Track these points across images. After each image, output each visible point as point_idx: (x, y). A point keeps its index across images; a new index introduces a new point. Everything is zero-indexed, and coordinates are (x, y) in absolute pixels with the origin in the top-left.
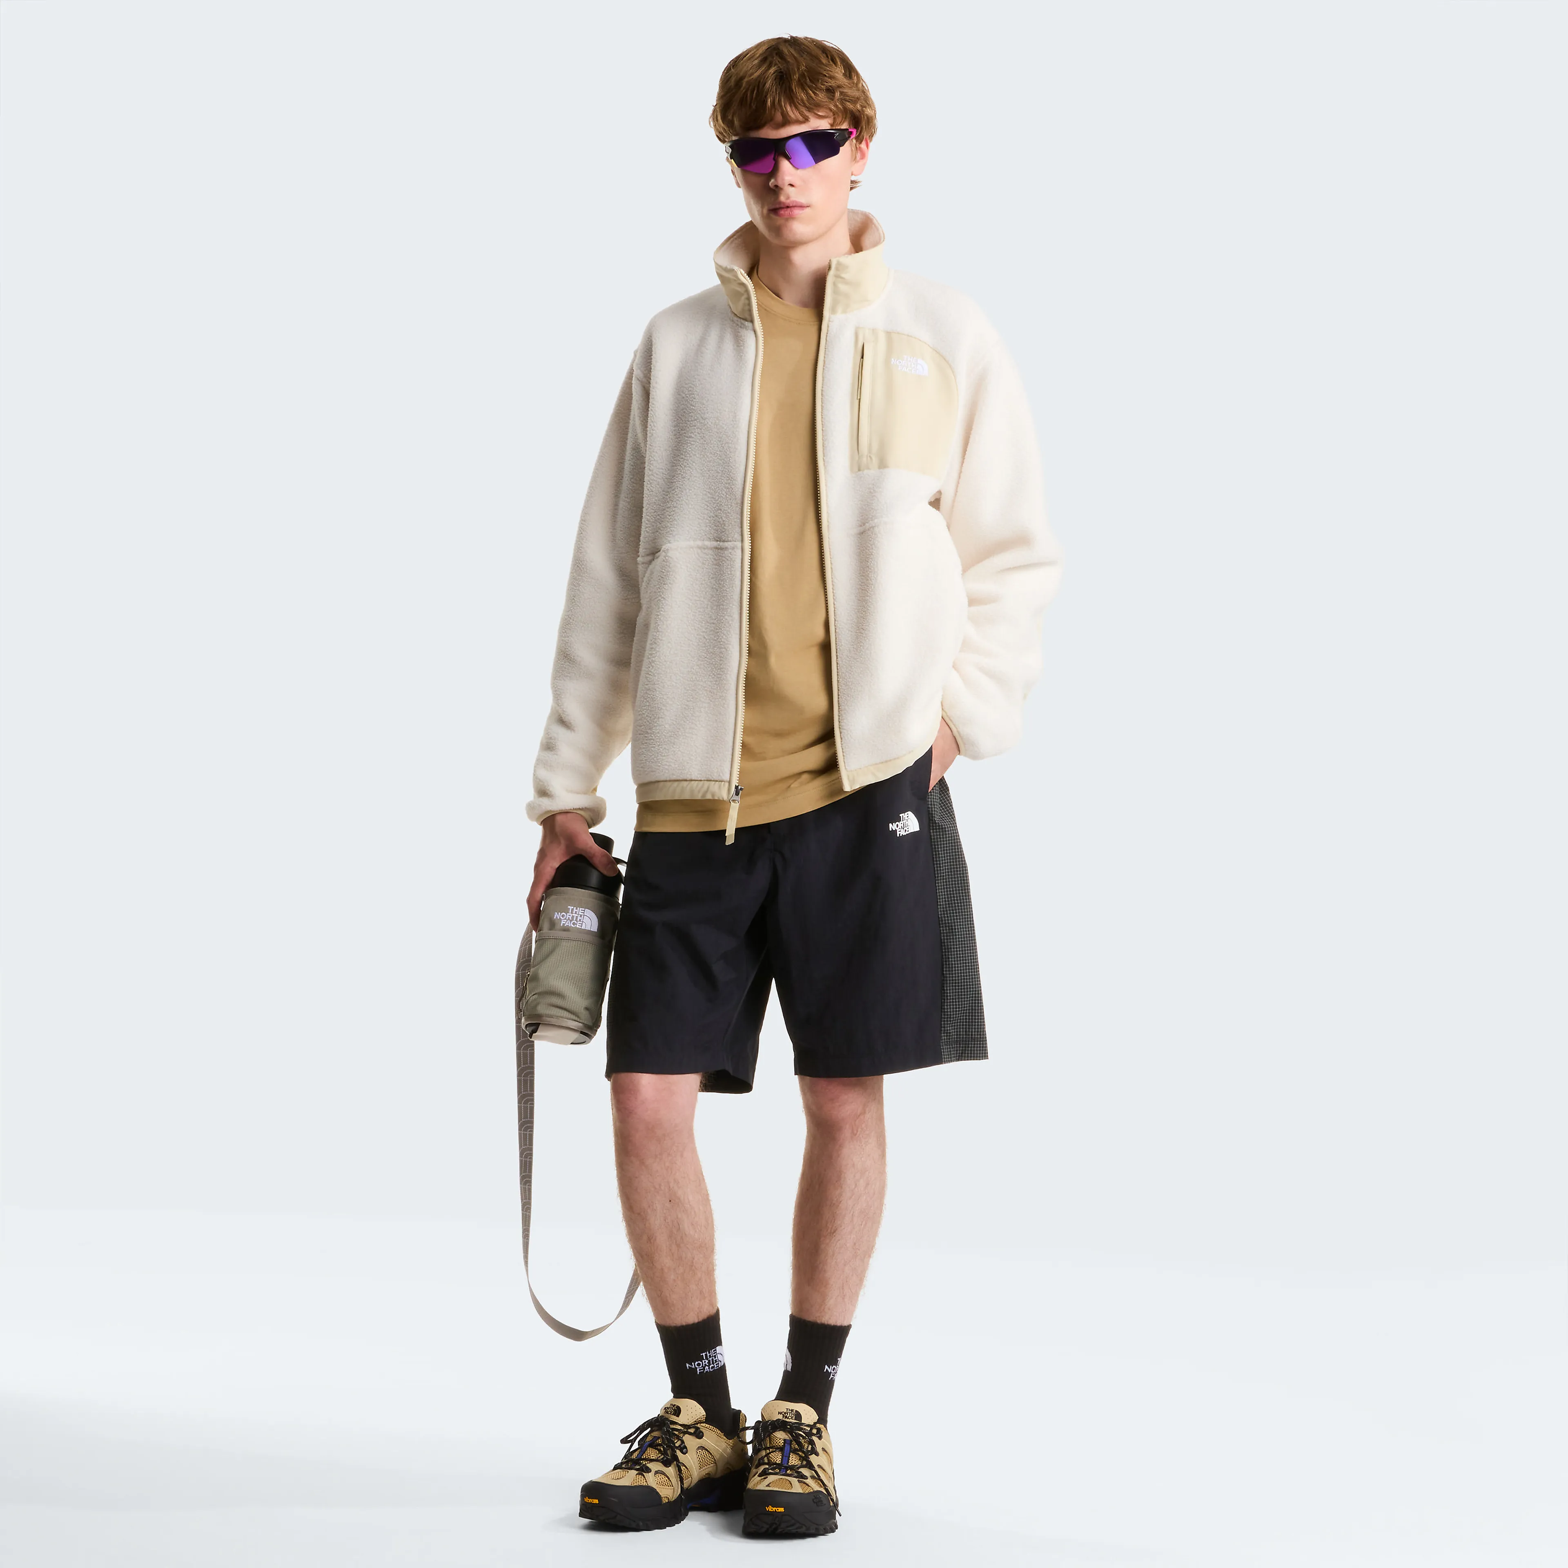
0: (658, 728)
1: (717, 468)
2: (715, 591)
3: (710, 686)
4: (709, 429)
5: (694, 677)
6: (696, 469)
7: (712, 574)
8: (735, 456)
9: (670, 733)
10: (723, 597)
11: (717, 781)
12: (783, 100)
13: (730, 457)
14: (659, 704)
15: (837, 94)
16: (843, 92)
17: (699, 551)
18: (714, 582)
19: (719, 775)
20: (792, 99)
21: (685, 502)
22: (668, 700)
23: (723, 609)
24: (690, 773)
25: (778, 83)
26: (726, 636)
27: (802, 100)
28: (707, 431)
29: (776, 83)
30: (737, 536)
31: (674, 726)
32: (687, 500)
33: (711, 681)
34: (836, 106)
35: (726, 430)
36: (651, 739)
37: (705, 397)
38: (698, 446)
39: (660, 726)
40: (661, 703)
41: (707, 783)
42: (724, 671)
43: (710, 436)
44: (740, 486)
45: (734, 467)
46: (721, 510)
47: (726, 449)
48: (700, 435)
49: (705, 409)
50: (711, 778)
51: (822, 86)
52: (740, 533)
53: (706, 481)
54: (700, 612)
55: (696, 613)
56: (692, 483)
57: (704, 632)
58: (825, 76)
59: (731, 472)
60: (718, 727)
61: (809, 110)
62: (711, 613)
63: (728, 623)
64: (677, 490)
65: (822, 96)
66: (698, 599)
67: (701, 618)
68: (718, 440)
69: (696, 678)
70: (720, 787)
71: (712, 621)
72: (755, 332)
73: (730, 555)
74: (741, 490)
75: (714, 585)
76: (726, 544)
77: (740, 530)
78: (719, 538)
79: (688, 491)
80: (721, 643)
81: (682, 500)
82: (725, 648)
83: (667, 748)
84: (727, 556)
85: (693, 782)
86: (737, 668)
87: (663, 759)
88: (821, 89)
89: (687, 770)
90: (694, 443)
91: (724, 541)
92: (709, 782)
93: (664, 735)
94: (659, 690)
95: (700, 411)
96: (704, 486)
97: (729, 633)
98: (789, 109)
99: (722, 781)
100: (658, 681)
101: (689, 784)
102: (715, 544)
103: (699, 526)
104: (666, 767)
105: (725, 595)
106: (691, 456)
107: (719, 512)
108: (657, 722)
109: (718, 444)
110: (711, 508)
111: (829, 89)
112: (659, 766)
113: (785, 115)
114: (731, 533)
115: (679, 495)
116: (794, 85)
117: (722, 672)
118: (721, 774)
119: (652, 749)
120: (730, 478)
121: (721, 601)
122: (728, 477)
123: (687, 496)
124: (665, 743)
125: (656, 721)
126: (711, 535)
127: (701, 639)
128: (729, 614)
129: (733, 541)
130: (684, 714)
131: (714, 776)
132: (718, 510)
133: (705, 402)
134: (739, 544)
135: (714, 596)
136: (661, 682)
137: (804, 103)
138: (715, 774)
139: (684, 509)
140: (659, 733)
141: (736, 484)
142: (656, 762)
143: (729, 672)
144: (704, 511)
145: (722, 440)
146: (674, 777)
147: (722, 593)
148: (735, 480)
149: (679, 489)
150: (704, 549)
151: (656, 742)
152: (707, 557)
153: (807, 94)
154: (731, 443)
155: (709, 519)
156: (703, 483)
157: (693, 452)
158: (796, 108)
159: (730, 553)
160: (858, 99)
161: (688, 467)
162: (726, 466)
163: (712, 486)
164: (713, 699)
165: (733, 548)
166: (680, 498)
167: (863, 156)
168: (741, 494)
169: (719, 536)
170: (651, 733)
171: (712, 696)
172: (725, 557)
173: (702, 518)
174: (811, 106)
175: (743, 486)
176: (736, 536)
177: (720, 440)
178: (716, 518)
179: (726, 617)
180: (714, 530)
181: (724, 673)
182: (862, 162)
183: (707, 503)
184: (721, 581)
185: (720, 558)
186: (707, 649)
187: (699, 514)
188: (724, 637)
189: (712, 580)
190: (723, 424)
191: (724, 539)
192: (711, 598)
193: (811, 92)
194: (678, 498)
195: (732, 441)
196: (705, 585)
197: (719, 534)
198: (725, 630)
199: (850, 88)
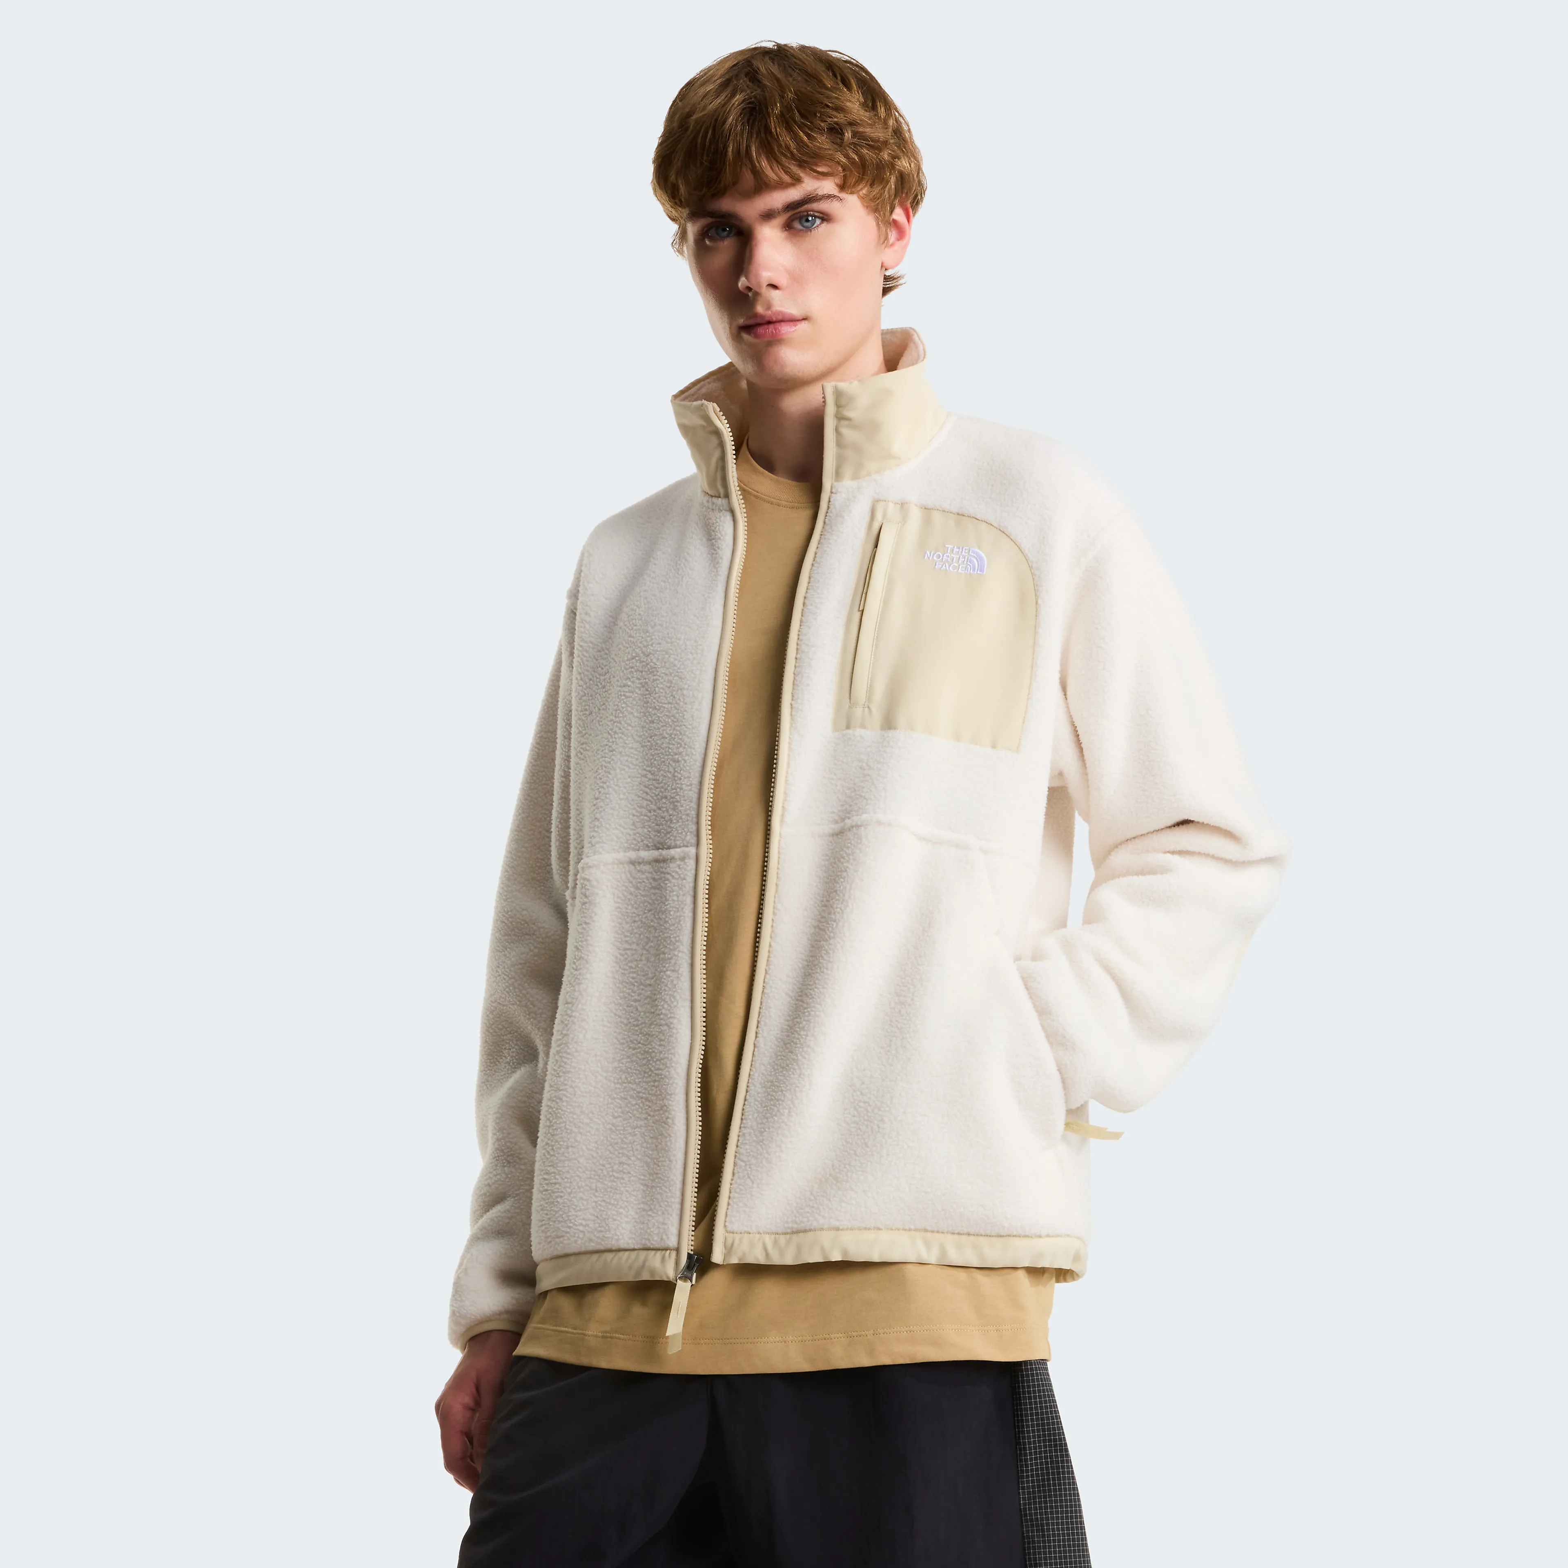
0: (566, 1163)
1: (663, 730)
2: (653, 931)
3: (646, 1089)
4: (653, 670)
5: (623, 1077)
6: (632, 735)
7: (649, 903)
8: (692, 708)
9: (588, 1173)
10: (665, 941)
11: (659, 1250)
12: (753, 148)
13: (685, 711)
14: (568, 1123)
15: (848, 135)
16: (857, 132)
17: (632, 867)
18: (652, 917)
19: (662, 1239)
20: (769, 147)
21: (614, 790)
22: (582, 1117)
23: (664, 960)
24: (616, 1237)
25: (745, 120)
26: (669, 1005)
27: (788, 148)
28: (651, 673)
29: (742, 119)
30: (691, 838)
31: (595, 1161)
32: (617, 785)
33: (647, 1082)
34: (847, 156)
35: (679, 669)
36: (555, 1184)
37: (652, 621)
38: (637, 698)
39: (570, 1160)
40: (570, 1122)
41: (643, 1254)
42: (666, 1064)
43: (654, 680)
44: (699, 758)
45: (690, 727)
46: (666, 797)
47: (679, 699)
48: (641, 681)
49: (649, 639)
50: (649, 1245)
51: (822, 124)
52: (695, 833)
53: (647, 754)
54: (631, 967)
55: (625, 970)
56: (626, 758)
57: (636, 1001)
58: (828, 106)
59: (685, 735)
60: (660, 1157)
61: (802, 164)
62: (646, 969)
63: (672, 981)
64: (600, 771)
65: (822, 141)
66: (628, 947)
67: (633, 978)
68: (667, 686)
69: (626, 1078)
70: (663, 1259)
71: (648, 982)
72: (732, 512)
73: (678, 870)
74: (699, 764)
75: (652, 921)
76: (672, 852)
77: (694, 828)
78: (662, 844)
79: (618, 771)
80: (662, 1016)
81: (608, 787)
82: (666, 1024)
83: (585, 1198)
84: (673, 872)
85: (621, 1253)
86: (687, 1057)
87: (577, 1216)
88: (821, 130)
89: (612, 1232)
90: (631, 694)
91: (669, 848)
92: (645, 1252)
93: (578, 1176)
94: (568, 1099)
95: (641, 643)
96: (643, 762)
97: (673, 1000)
98: (764, 163)
99: (666, 1250)
100: (566, 1085)
101: (615, 1256)
102: (655, 854)
103: (633, 828)
104: (581, 1228)
105: (667, 937)
106: (626, 716)
107: (664, 801)
108: (566, 1154)
109: (666, 692)
110: (651, 797)
111: (834, 128)
112: (570, 1227)
113: (757, 173)
114: (682, 833)
115: (604, 779)
116: (773, 124)
117: (663, 1064)
118: (664, 1237)
119: (559, 1200)
120: (683, 745)
121: (661, 947)
122: (679, 743)
123: (618, 780)
124: (582, 1190)
125: (563, 1153)
126: (651, 840)
127: (632, 1012)
128: (673, 968)
129: (684, 846)
130: (609, 1139)
131: (653, 1240)
132: (662, 798)
133: (650, 628)
134: (692, 851)
135: (652, 939)
136: (571, 1087)
137: (792, 153)
138: (656, 1238)
139: (611, 801)
140: (568, 1172)
141: (692, 754)
142: (565, 1221)
143: (673, 1065)
144: (641, 802)
145: (673, 685)
146: (592, 1246)
147: (663, 934)
148: (691, 747)
149: (604, 769)
150: (639, 863)
151: (565, 1188)
152: (644, 876)
153: (796, 138)
154: (688, 689)
155: (649, 814)
156: (641, 758)
157: (629, 709)
158: (779, 162)
159: (679, 866)
160: (886, 143)
161: (620, 733)
162: (677, 726)
163: (655, 760)
164: (651, 1111)
165: (683, 859)
166: (605, 783)
167: (901, 233)
168: (700, 769)
169: (662, 841)
170: (554, 1173)
171: (650, 1107)
172: (668, 874)
173: (638, 814)
174: (805, 158)
175: (703, 756)
176: (688, 838)
177: (668, 685)
178: (658, 811)
179: (668, 973)
180: (655, 831)
181: (667, 1067)
182: (899, 244)
183: (647, 790)
184: (663, 914)
185: (662, 875)
186: (641, 1029)
187: (634, 809)
188: (666, 1006)
189: (649, 915)
190: (675, 659)
191: (668, 844)
192: (647, 943)
193: (801, 134)
194: (601, 784)
195: (689, 686)
196: (639, 923)
197: (662, 838)
198: (667, 995)
199: (871, 125)
